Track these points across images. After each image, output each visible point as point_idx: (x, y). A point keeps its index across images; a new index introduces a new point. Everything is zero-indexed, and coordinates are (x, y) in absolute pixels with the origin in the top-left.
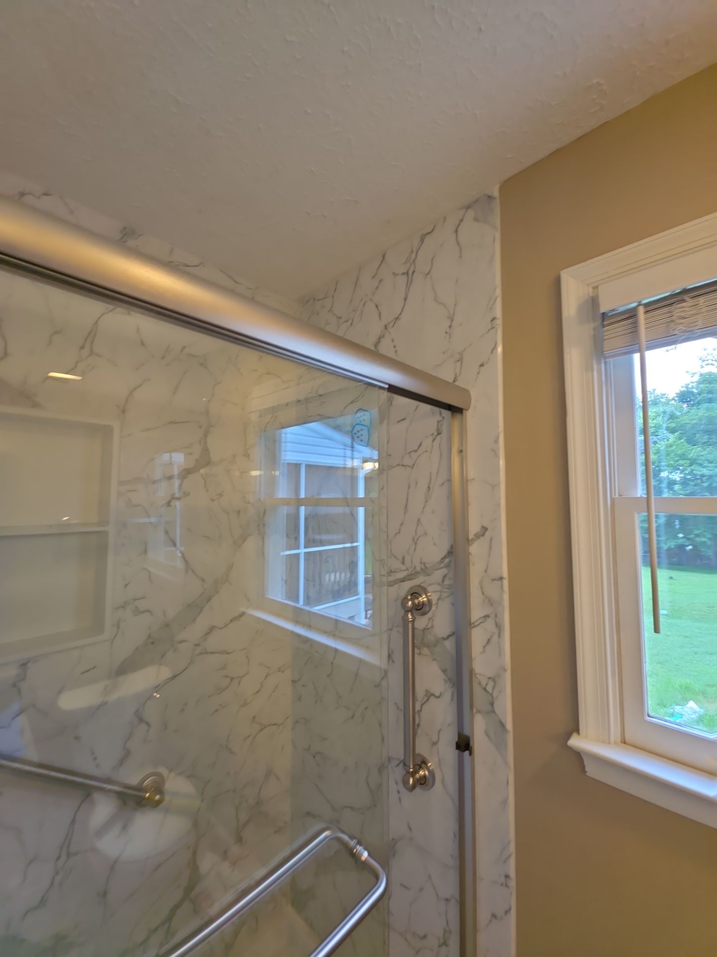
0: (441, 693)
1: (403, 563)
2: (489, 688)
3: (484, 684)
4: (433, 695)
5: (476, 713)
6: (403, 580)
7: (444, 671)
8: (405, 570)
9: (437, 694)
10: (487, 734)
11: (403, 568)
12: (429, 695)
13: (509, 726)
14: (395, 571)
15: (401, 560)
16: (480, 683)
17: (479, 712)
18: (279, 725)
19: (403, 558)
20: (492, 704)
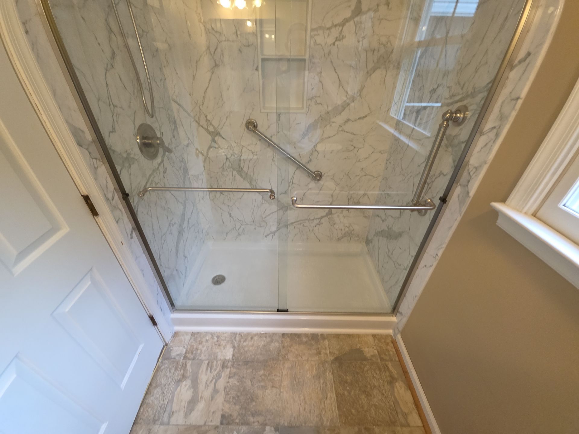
0: (447, 173)
1: (462, 89)
2: (471, 174)
3: (470, 171)
4: (443, 174)
5: (459, 185)
6: (457, 102)
7: (454, 161)
8: (461, 94)
9: (445, 174)
10: (458, 196)
11: (461, 92)
12: (441, 173)
13: (472, 193)
14: (455, 95)
15: (462, 86)
16: (468, 170)
17: (460, 185)
18: (374, 177)
19: (464, 85)
20: (468, 182)
